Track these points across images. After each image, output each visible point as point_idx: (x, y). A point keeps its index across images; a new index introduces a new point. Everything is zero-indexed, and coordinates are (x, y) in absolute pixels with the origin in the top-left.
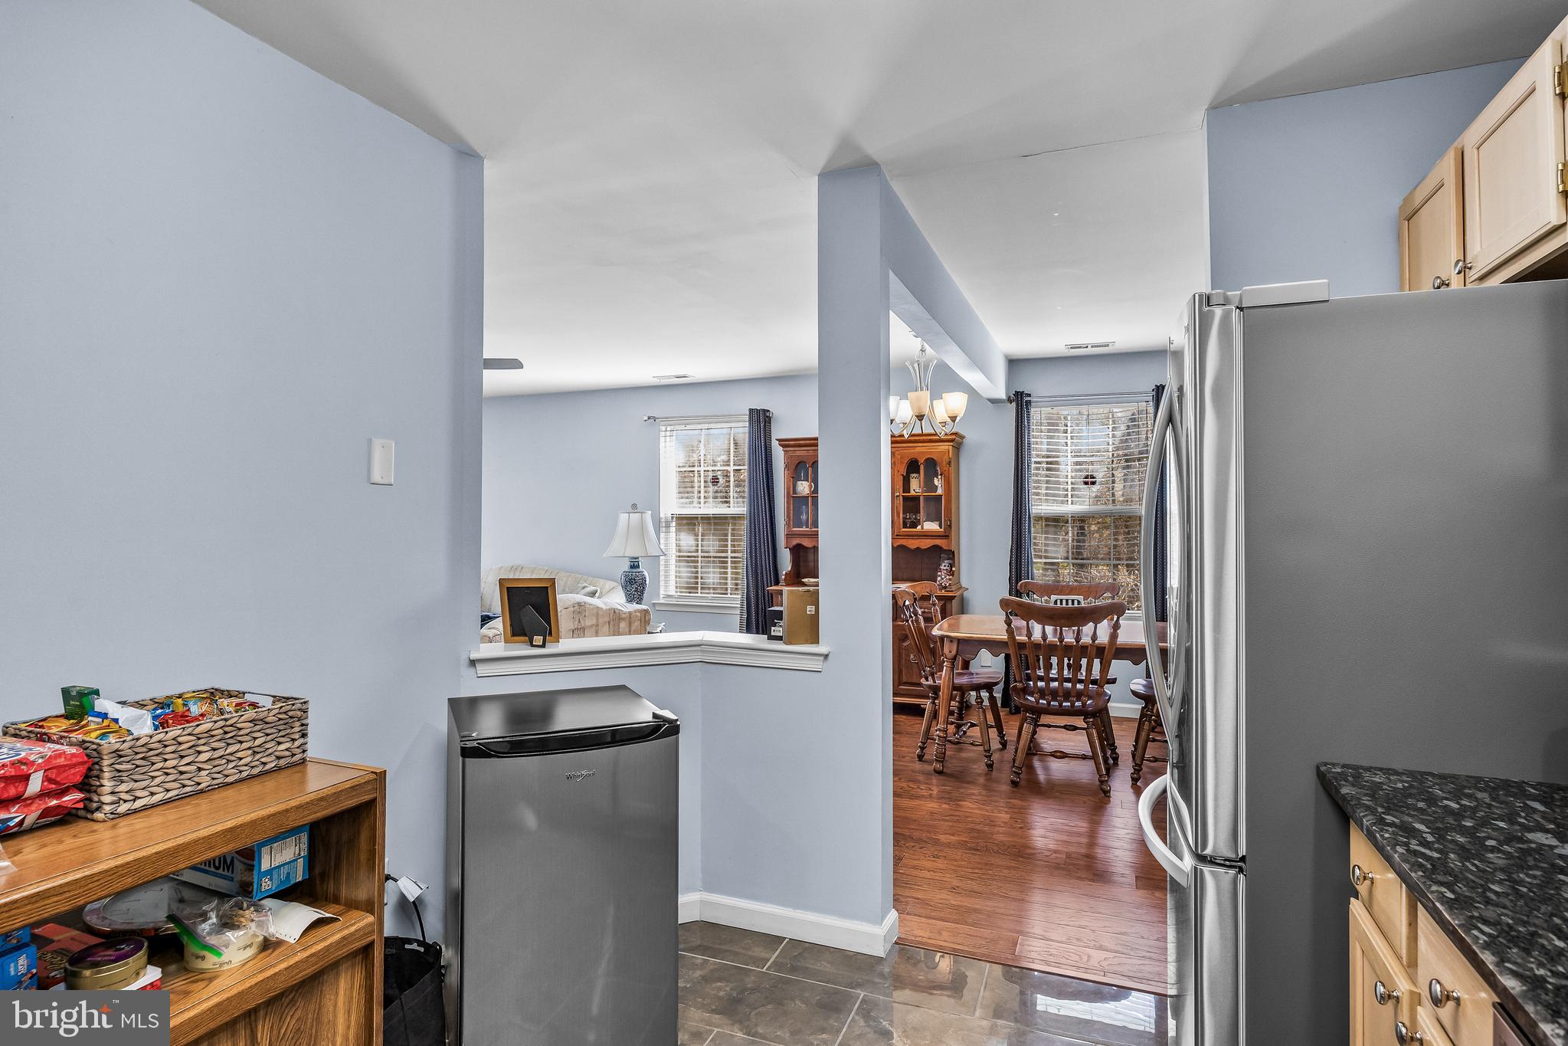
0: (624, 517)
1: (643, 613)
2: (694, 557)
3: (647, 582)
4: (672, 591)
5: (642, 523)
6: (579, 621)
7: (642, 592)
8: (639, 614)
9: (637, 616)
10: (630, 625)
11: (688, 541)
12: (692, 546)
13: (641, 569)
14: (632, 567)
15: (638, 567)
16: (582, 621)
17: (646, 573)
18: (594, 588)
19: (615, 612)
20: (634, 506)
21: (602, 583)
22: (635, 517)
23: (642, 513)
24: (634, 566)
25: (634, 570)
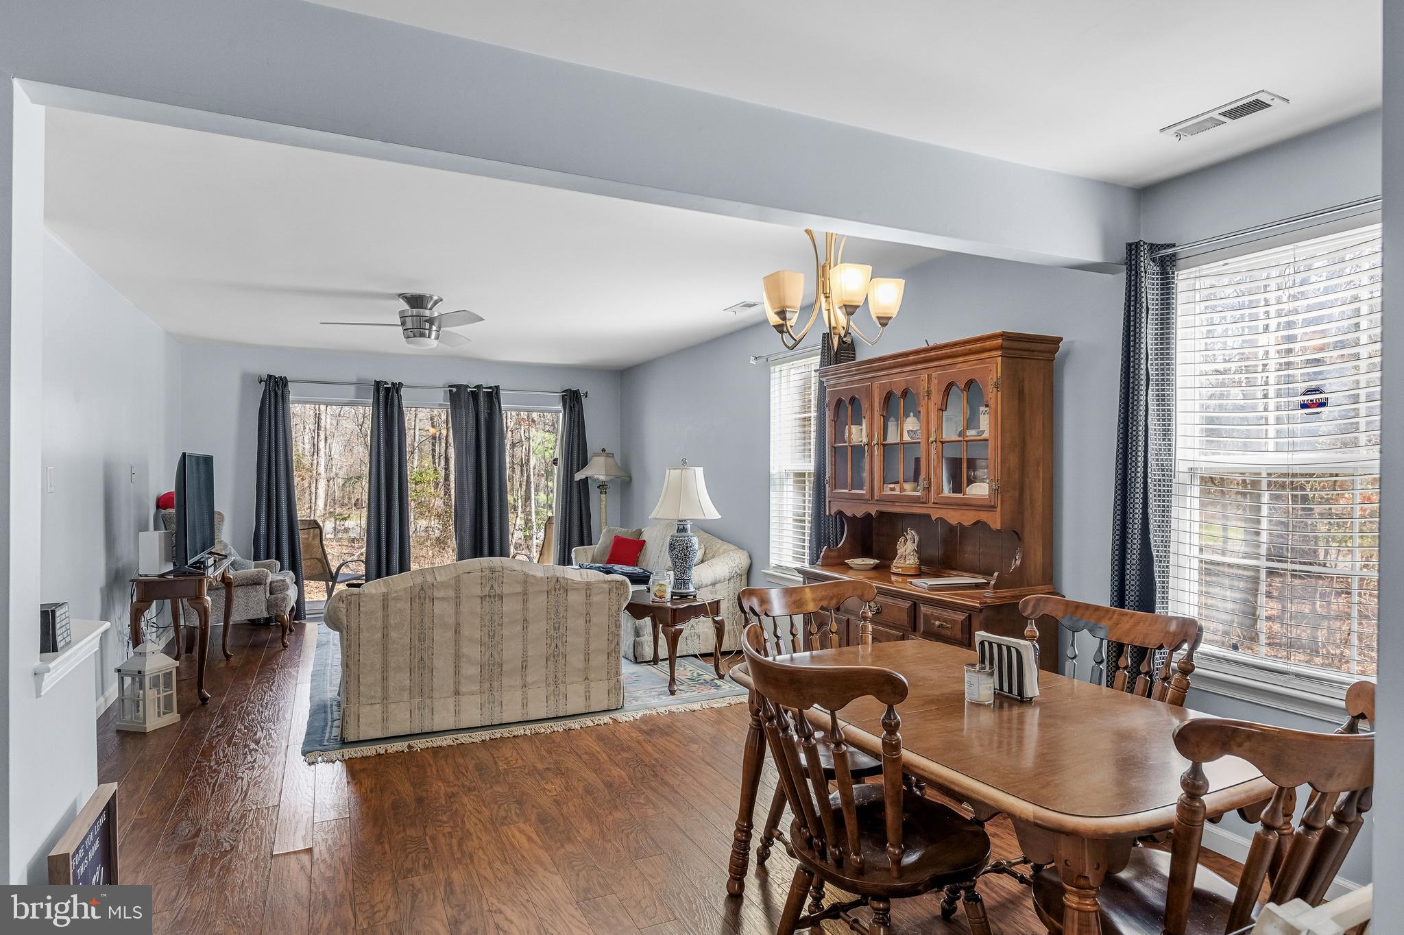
1: (614, 585)
6: (492, 588)
8: (605, 586)
9: (601, 588)
11: (799, 501)
12: (801, 509)
16: (496, 589)
24: (680, 529)
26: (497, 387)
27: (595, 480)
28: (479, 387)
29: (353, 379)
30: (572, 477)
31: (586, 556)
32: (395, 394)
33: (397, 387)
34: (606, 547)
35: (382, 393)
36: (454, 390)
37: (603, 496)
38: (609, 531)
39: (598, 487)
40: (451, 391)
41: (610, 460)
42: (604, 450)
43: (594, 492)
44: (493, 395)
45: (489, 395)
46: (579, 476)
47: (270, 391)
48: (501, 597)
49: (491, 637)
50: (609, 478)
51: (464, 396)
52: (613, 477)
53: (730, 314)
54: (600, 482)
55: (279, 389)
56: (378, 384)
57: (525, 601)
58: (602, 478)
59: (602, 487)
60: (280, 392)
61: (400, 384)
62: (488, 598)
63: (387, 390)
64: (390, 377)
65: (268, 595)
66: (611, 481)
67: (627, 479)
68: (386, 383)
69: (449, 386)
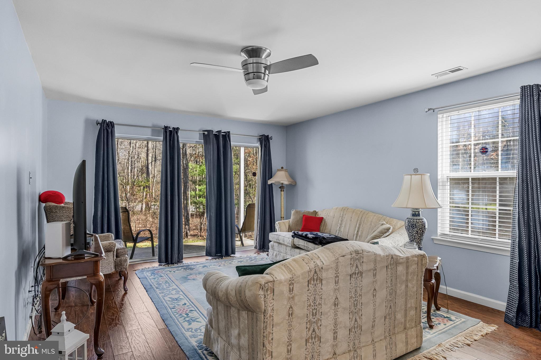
0: (407, 178)
1: (420, 258)
2: (465, 208)
3: (427, 227)
4: (447, 231)
5: (422, 183)
6: (357, 267)
7: (422, 235)
8: (416, 259)
9: (414, 260)
10: (407, 267)
11: (460, 195)
12: (464, 200)
13: (421, 217)
14: (413, 215)
15: (419, 215)
16: (359, 267)
17: (425, 220)
18: (388, 226)
19: (392, 258)
20: (416, 170)
21: (395, 222)
22: (416, 178)
23: (421, 175)
24: (416, 214)
25: (415, 218)
26: (229, 132)
28: (219, 132)
29: (150, 125)
30: (266, 182)
32: (175, 134)
33: (176, 130)
34: (298, 221)
35: (168, 134)
36: (206, 133)
37: (282, 192)
39: (279, 188)
40: (204, 134)
41: (286, 172)
42: (282, 168)
44: (227, 136)
45: (224, 137)
46: (270, 182)
47: (104, 130)
48: (361, 273)
49: (355, 306)
51: (211, 136)
53: (434, 78)
55: (109, 128)
56: (166, 128)
57: (375, 275)
59: (282, 187)
60: (110, 130)
61: (178, 129)
62: (354, 275)
63: (170, 131)
64: (172, 125)
65: (115, 258)
68: (170, 128)
69: (203, 131)
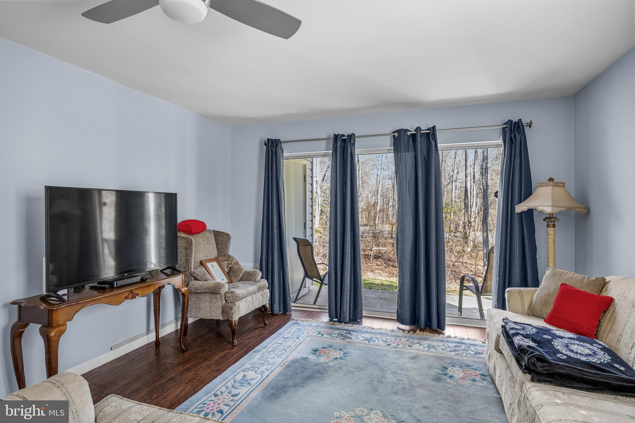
26: (434, 128)
27: (541, 212)
28: (417, 130)
30: (513, 209)
31: (522, 299)
33: (352, 137)
34: (549, 295)
35: (339, 143)
36: (396, 135)
37: (551, 230)
38: (554, 274)
39: (544, 220)
40: (394, 136)
41: (559, 190)
42: (551, 180)
43: (540, 226)
44: (430, 136)
45: (427, 136)
46: (520, 208)
50: (556, 210)
51: (404, 140)
52: (562, 209)
54: (546, 214)
58: (548, 210)
59: (550, 220)
61: (354, 135)
63: (343, 140)
66: (560, 212)
67: (584, 211)
68: (343, 135)
69: (392, 133)
